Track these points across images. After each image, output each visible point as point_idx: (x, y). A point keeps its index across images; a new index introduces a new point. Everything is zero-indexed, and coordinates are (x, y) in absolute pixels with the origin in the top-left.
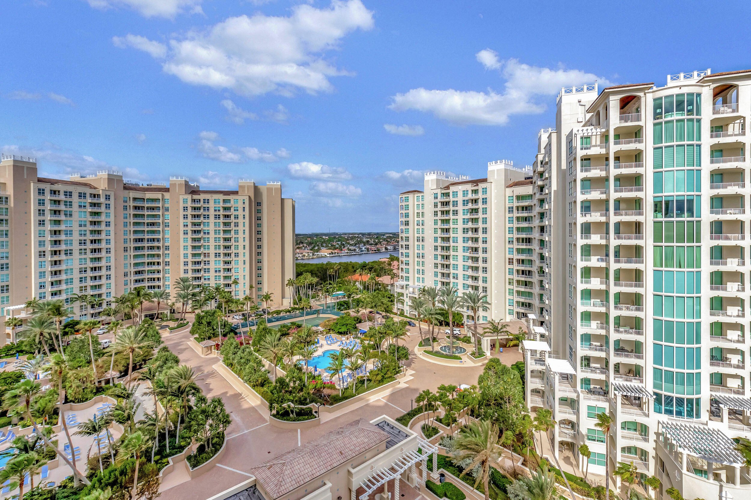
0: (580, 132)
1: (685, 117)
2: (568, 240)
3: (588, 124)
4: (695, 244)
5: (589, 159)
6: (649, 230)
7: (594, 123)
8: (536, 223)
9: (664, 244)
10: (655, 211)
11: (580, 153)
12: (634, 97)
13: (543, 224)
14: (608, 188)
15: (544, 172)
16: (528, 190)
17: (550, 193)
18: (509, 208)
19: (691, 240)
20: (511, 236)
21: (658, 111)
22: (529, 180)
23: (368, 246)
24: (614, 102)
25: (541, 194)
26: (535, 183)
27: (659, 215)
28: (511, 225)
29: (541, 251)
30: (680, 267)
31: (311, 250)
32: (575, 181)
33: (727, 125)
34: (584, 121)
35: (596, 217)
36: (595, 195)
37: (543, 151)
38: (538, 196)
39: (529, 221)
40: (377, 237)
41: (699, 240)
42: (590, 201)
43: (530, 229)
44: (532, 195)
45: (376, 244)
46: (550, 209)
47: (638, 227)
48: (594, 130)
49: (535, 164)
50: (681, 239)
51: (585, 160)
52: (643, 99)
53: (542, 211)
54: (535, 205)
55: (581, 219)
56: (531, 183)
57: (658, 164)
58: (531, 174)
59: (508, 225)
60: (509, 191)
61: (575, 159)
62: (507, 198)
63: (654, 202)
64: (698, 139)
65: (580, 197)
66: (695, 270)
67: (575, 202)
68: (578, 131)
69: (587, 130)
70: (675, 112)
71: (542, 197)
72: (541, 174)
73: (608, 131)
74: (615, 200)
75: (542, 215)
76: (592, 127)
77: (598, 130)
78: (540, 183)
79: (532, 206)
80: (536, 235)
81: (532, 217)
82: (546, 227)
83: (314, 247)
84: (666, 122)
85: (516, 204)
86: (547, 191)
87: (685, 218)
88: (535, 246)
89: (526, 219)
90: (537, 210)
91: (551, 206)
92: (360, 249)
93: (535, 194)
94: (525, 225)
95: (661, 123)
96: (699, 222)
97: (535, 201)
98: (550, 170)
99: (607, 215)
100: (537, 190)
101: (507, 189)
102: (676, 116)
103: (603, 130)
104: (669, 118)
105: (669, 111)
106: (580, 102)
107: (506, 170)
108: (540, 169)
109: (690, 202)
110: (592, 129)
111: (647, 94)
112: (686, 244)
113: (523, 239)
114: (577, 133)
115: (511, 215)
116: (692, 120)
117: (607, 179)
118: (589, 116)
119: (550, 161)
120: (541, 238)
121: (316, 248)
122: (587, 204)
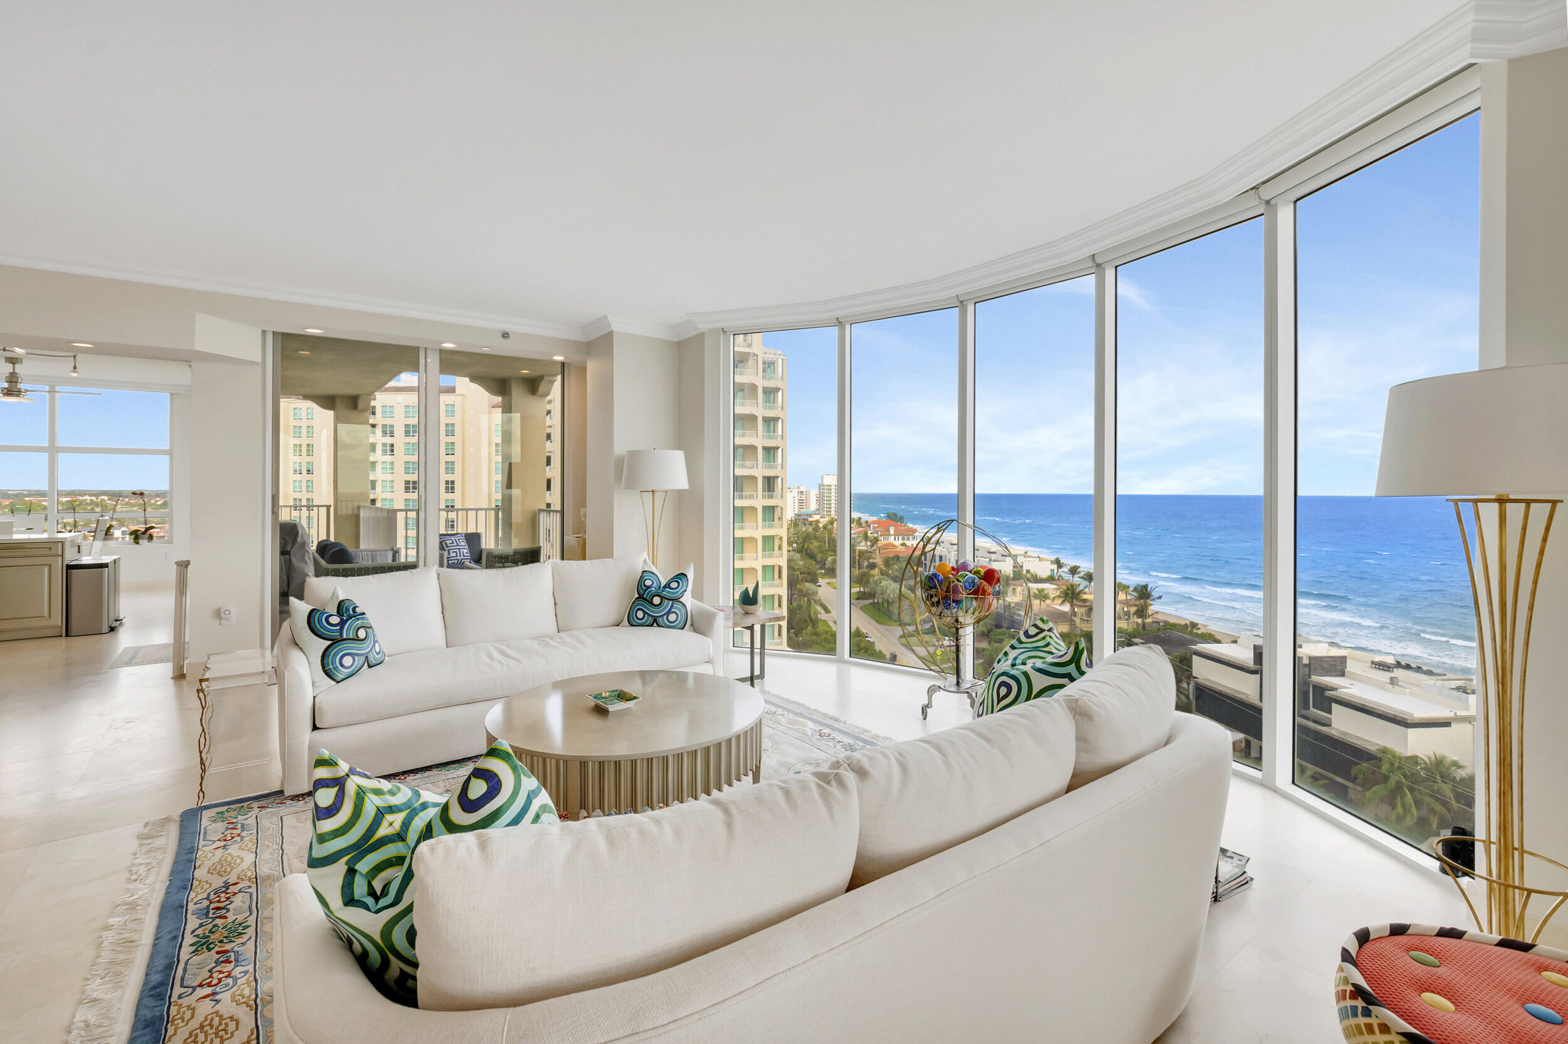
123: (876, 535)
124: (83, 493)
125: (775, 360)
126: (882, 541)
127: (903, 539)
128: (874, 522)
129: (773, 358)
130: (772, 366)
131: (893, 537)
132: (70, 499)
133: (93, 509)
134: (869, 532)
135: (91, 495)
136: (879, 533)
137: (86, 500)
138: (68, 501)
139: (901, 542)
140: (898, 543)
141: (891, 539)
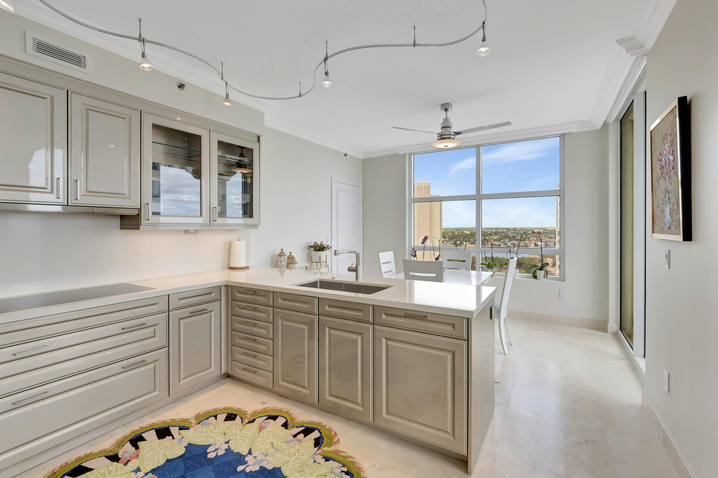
23: (514, 242)
31: (453, 244)
40: (525, 233)
45: (524, 240)
83: (456, 241)
92: (506, 244)
121: (458, 242)
124: (499, 229)
132: (495, 231)
133: (502, 235)
135: (501, 229)
137: (500, 231)
138: (495, 232)
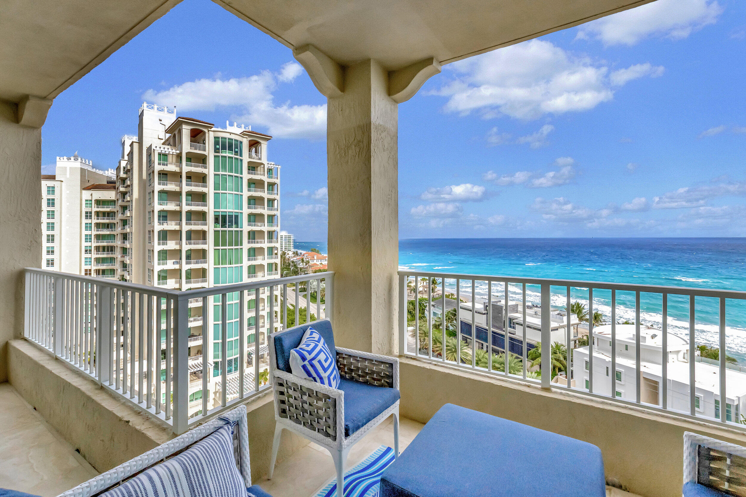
0: (158, 148)
1: (233, 156)
2: (148, 247)
3: (167, 143)
4: (239, 247)
5: (166, 174)
6: (211, 237)
7: (172, 143)
8: (119, 230)
9: (220, 248)
10: (215, 223)
11: (158, 168)
12: (202, 131)
13: (125, 231)
14: (181, 201)
15: (126, 178)
16: (111, 195)
17: (132, 201)
18: (87, 213)
19: (237, 244)
20: (89, 244)
21: (218, 147)
22: (111, 185)
24: (186, 130)
25: (123, 201)
26: (118, 188)
27: (218, 225)
28: (89, 232)
29: (122, 259)
30: (230, 264)
32: (153, 192)
33: (257, 167)
34: (164, 138)
35: (171, 226)
36: (171, 206)
37: (126, 158)
38: (120, 202)
39: (111, 228)
41: (241, 245)
42: (167, 211)
43: (112, 237)
44: (114, 201)
46: (132, 217)
47: (203, 235)
48: (170, 150)
49: (118, 169)
50: (231, 244)
51: (163, 174)
52: (207, 135)
53: (124, 217)
54: (118, 211)
55: (158, 227)
56: (114, 188)
57: (216, 187)
58: (114, 178)
59: (84, 232)
60: (86, 194)
61: (153, 172)
62: (84, 202)
63: (215, 215)
64: (241, 173)
65: (157, 207)
66: (239, 265)
67: (153, 211)
68: (156, 147)
69: (164, 148)
70: (227, 151)
71: (124, 204)
72: (123, 180)
73: (181, 153)
74: (186, 212)
75: (125, 222)
76: (169, 147)
77: (174, 151)
78: (122, 189)
79: (115, 213)
80: (118, 243)
81: (115, 224)
82: (129, 234)
84: (222, 156)
85: (95, 209)
86: (129, 199)
87: (234, 229)
88: (118, 255)
89: (108, 226)
90: (120, 216)
91: (133, 214)
93: (118, 200)
94: (106, 232)
95: (219, 156)
96: (241, 231)
97: (117, 208)
98: (132, 178)
99: (180, 225)
100: (119, 196)
101: (84, 192)
102: (227, 154)
103: (178, 152)
104: (224, 154)
105: (224, 148)
106: (160, 120)
107: (82, 170)
108: (122, 175)
109: (237, 217)
110: (168, 149)
111: (210, 132)
112: (234, 247)
113: (104, 247)
114: (155, 149)
115: (89, 221)
116: (237, 159)
117: (180, 194)
118: (168, 135)
119: (132, 169)
120: (123, 245)
122: (165, 214)
123: (307, 260)
125: (273, 168)
126: (311, 263)
127: (321, 261)
128: (306, 254)
129: (271, 167)
130: (271, 171)
131: (316, 260)
134: (304, 258)
136: (309, 259)
139: (320, 262)
140: (318, 263)
141: (315, 262)
